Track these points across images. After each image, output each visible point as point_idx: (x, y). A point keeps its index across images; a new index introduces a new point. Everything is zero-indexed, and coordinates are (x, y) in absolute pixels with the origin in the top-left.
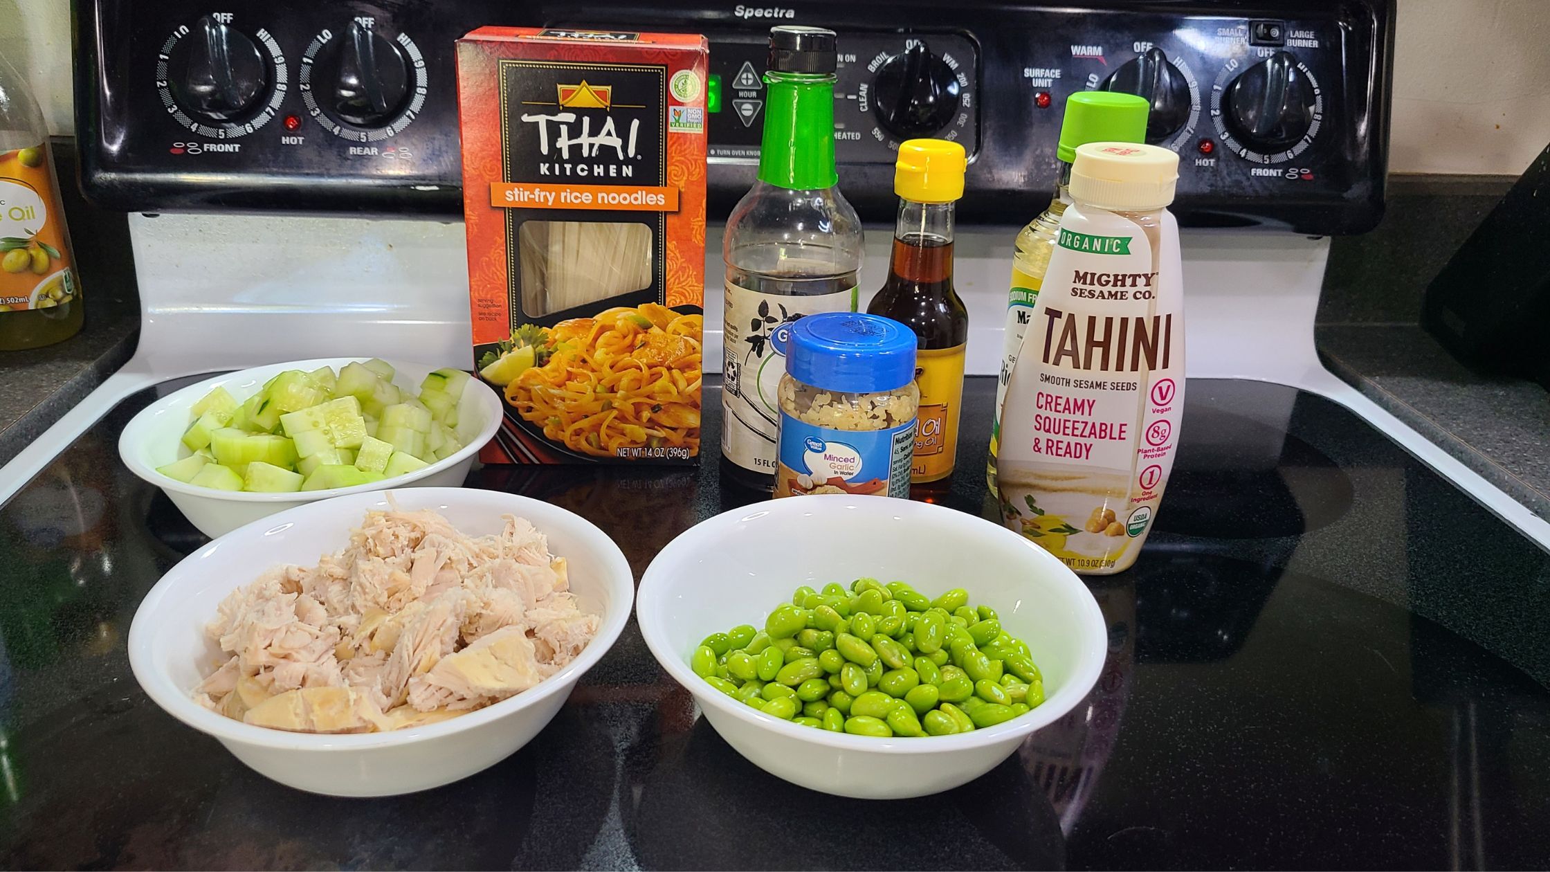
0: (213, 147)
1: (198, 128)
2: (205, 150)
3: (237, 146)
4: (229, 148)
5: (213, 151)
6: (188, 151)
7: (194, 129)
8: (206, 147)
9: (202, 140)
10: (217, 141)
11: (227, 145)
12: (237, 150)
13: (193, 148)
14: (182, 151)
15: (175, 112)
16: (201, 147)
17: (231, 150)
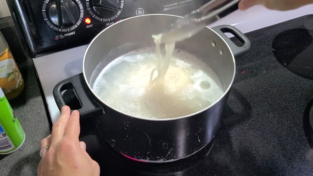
0: (67, 35)
1: (61, 30)
2: (65, 36)
3: (74, 32)
4: (72, 33)
5: (68, 36)
6: (61, 38)
7: (60, 31)
8: (65, 35)
9: (63, 33)
10: (68, 32)
11: (71, 33)
12: (74, 34)
13: (62, 36)
14: (59, 38)
15: (53, 27)
16: (64, 35)
17: (73, 34)
